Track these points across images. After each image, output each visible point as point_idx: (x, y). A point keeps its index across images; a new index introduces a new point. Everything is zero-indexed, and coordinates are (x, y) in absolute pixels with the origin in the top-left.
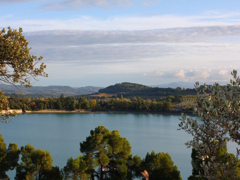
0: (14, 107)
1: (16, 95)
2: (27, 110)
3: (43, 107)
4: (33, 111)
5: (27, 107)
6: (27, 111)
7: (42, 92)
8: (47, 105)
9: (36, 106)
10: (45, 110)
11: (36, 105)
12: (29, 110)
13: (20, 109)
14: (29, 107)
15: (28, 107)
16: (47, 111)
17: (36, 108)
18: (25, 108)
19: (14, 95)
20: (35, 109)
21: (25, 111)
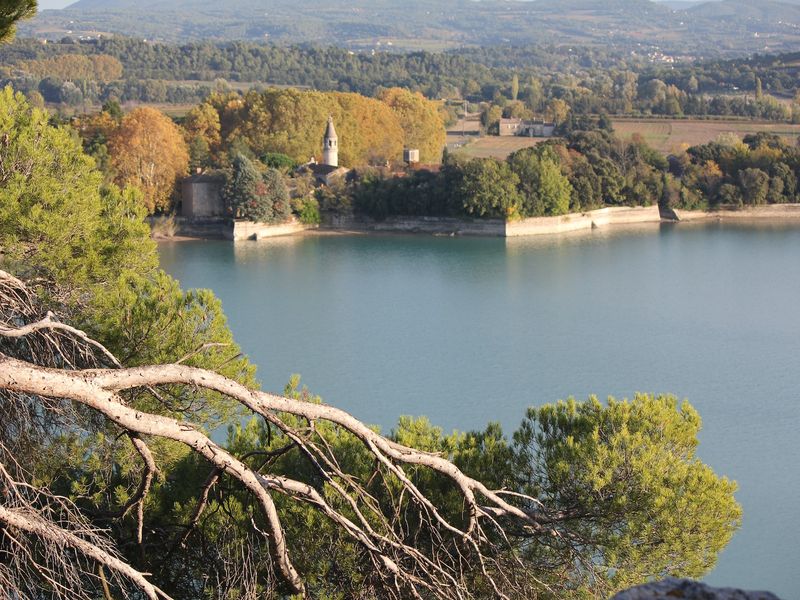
0: (622, 192)
1: (432, 59)
2: (683, 205)
3: (764, 189)
4: (710, 211)
5: (681, 194)
6: (683, 215)
7: (519, 34)
8: (785, 182)
9: (730, 187)
10: (774, 206)
11: (724, 181)
12: (693, 208)
13: (651, 204)
14: (690, 188)
15: (685, 191)
16: (787, 209)
17: (729, 197)
18: (674, 199)
19: (422, 61)
20: (726, 201)
21: (675, 211)
